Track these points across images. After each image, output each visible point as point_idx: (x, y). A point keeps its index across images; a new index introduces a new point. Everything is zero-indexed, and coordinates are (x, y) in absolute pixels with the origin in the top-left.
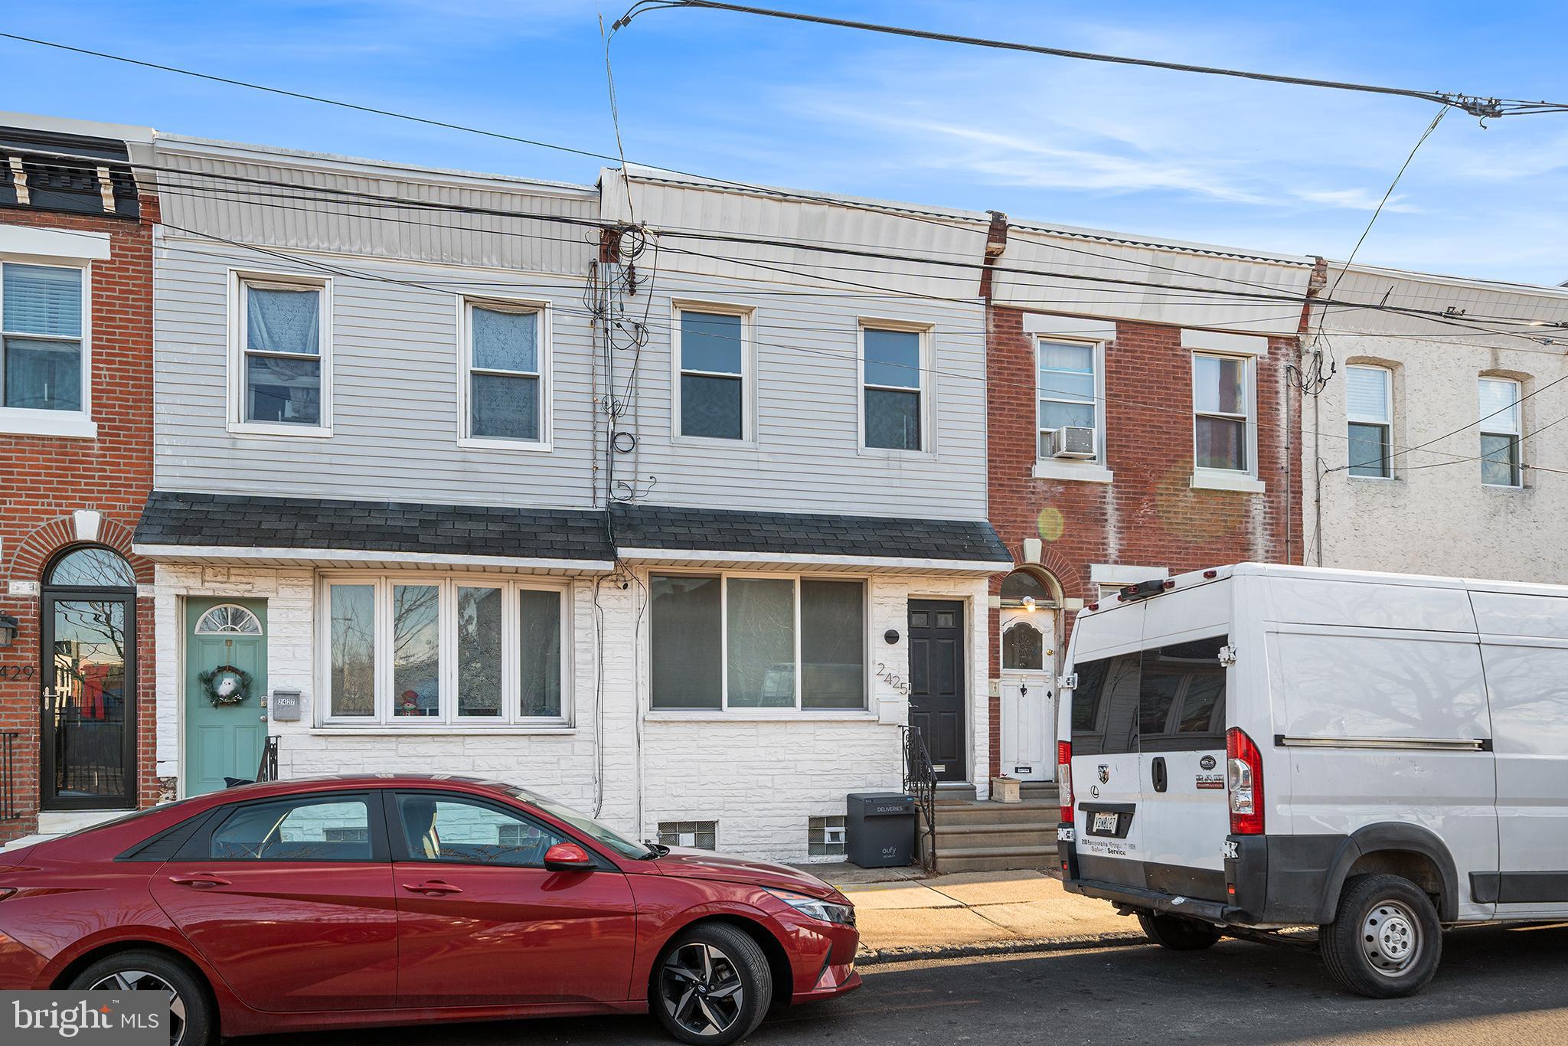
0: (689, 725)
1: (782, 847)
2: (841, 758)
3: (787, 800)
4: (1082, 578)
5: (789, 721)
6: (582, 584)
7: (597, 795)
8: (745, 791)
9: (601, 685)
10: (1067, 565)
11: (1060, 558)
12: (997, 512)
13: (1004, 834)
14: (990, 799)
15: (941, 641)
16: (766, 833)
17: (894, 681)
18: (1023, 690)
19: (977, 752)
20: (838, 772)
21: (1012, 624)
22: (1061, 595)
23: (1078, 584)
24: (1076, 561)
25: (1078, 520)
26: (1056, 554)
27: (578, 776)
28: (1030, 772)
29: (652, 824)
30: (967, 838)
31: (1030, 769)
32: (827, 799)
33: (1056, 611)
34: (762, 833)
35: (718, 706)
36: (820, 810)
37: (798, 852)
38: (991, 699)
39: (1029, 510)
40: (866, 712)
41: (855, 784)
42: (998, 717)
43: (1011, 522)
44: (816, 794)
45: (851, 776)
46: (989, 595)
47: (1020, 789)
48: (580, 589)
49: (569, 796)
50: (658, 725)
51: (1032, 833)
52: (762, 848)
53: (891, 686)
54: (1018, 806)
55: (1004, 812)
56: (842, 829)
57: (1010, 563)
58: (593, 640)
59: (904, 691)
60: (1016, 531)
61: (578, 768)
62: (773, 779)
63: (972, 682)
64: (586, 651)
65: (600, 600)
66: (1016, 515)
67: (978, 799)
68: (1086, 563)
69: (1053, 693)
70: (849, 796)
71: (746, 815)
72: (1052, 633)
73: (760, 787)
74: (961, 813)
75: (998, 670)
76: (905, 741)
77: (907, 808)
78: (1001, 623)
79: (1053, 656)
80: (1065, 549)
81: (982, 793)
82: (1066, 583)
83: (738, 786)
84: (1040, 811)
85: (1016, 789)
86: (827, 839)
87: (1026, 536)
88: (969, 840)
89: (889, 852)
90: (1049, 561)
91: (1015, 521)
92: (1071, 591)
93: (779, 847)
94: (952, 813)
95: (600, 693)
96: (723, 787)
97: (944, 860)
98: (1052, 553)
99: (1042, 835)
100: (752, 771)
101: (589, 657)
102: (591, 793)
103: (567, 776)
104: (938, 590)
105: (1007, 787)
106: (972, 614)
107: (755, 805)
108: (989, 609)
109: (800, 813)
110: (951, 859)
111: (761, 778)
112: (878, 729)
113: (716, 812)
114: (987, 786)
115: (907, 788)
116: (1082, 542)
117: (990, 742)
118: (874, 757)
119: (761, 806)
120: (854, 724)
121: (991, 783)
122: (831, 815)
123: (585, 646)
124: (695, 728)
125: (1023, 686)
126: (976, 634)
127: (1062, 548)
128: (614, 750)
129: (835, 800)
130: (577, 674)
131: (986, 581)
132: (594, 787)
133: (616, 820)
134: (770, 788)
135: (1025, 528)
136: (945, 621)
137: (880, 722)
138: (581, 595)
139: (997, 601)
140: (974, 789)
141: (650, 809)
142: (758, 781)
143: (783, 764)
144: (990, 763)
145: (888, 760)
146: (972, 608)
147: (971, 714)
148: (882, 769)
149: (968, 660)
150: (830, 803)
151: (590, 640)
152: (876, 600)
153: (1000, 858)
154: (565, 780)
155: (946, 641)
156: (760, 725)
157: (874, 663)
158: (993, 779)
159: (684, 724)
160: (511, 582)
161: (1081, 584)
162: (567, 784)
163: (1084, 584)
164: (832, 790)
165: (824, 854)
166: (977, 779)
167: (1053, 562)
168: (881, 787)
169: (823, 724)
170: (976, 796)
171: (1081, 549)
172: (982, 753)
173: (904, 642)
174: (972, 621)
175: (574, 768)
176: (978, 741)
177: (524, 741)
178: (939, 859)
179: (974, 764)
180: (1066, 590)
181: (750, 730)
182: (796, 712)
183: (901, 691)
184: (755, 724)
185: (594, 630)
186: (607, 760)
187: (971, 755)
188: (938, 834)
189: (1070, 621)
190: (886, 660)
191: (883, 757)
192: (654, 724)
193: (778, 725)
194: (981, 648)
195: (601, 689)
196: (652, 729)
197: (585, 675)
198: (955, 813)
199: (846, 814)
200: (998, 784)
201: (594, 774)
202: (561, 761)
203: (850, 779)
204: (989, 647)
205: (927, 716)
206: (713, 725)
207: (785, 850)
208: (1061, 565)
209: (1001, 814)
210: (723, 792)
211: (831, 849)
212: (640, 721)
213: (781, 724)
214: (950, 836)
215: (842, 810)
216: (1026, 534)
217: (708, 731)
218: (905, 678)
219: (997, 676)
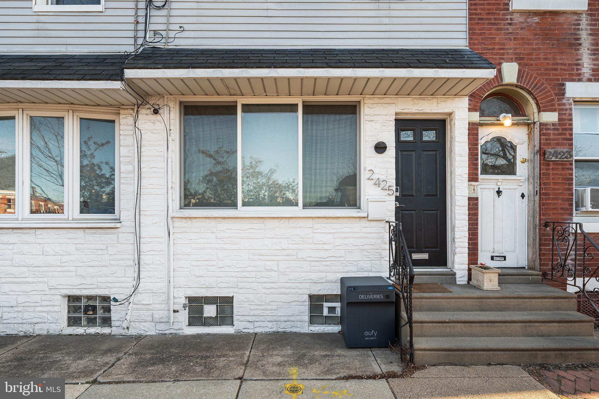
0: (208, 221)
1: (286, 319)
2: (336, 248)
3: (290, 281)
4: (556, 94)
5: (292, 218)
6: (126, 112)
7: (136, 275)
8: (254, 273)
9: (139, 189)
10: (543, 84)
11: (536, 78)
12: (476, 42)
13: (484, 324)
14: (468, 283)
15: (426, 153)
16: (273, 307)
17: (382, 184)
18: (499, 192)
19: (457, 243)
20: (332, 259)
21: (489, 138)
22: (536, 110)
23: (553, 100)
24: (551, 80)
25: (553, 45)
26: (532, 75)
27: (122, 259)
28: (505, 260)
29: (180, 298)
30: (446, 327)
31: (505, 257)
32: (324, 280)
33: (529, 125)
34: (269, 307)
35: (234, 205)
36: (318, 289)
37: (299, 323)
38: (470, 199)
39: (506, 39)
40: (359, 210)
41: (347, 269)
42: (476, 214)
43: (490, 49)
44: (314, 276)
45: (345, 262)
46: (469, 111)
47: (499, 275)
48: (124, 116)
49: (115, 275)
50: (184, 221)
51: (514, 324)
52: (269, 318)
53: (380, 189)
54: (497, 295)
55: (484, 300)
56: (338, 305)
57: (492, 70)
58: (134, 155)
59: (391, 192)
60: (494, 57)
61: (122, 253)
62: (278, 264)
63: (453, 186)
64: (129, 163)
65: (140, 124)
66: (495, 44)
67: (458, 283)
68: (560, 82)
69: (526, 194)
70: (342, 279)
71: (255, 292)
72: (526, 145)
73: (267, 270)
74: (441, 300)
75: (477, 175)
76: (391, 235)
77: (387, 297)
78: (480, 137)
79: (526, 164)
80: (540, 70)
81: (461, 278)
82: (541, 99)
83: (249, 269)
84: (520, 300)
85: (495, 278)
86: (326, 312)
87: (502, 61)
88: (448, 330)
89: (371, 334)
90: (525, 81)
91: (493, 49)
92: (545, 107)
93: (283, 319)
94: (432, 300)
95: (139, 195)
96: (237, 270)
97: (422, 352)
98: (527, 74)
99: (525, 326)
100: (261, 258)
101: (130, 168)
102: (132, 273)
103: (114, 260)
104: (422, 108)
105: (487, 276)
106: (453, 128)
107: (263, 284)
108: (469, 124)
109: (300, 291)
110: (429, 352)
111: (268, 263)
112: (368, 224)
113: (231, 290)
114: (466, 273)
115: (392, 274)
116: (557, 64)
117: (469, 235)
118: (365, 247)
119: (268, 285)
120: (347, 220)
121: (470, 270)
122: (327, 293)
123: (128, 159)
124: (213, 223)
125: (499, 189)
126: (456, 144)
127: (538, 70)
128: (149, 240)
129: (331, 282)
130: (122, 181)
131: (467, 99)
132: (135, 268)
133: (151, 294)
134: (276, 271)
135: (503, 54)
136: (429, 136)
137: (369, 218)
138: (124, 120)
139: (476, 117)
140: (454, 274)
141: (178, 286)
142: (265, 265)
143: (287, 252)
144: (469, 253)
145: (376, 249)
146: (453, 123)
147: (451, 212)
148: (371, 256)
149: (449, 167)
150: (326, 284)
151: (130, 155)
152: (367, 118)
153: (482, 352)
154: (112, 262)
155: (430, 153)
156: (267, 221)
157: (365, 170)
158: (472, 266)
159: (205, 220)
160: (71, 112)
161: (556, 100)
162: (113, 266)
163: (559, 100)
164: (328, 274)
165: (323, 324)
166: (456, 266)
167: (529, 82)
168: (371, 271)
169: (320, 220)
170: (456, 281)
171: (556, 69)
172: (461, 244)
173: (391, 152)
174: (453, 134)
175: (118, 253)
176: (458, 234)
177: (80, 233)
178: (417, 352)
179: (454, 254)
180: (541, 105)
181: (258, 225)
182: (298, 211)
183: (388, 192)
184: (263, 220)
185: (134, 147)
186: (143, 248)
187: (452, 246)
188: (416, 322)
189: (544, 132)
190: (376, 167)
191: (372, 247)
192: (181, 220)
193: (282, 221)
194: (461, 156)
195: (139, 193)
196: (178, 224)
197: (128, 182)
198: (435, 300)
199: (339, 293)
200: (477, 272)
201: (134, 258)
202: (109, 249)
203: (343, 265)
204: (469, 155)
205: (412, 214)
206: (227, 221)
207: (288, 321)
208: (536, 84)
209: (481, 302)
210: (236, 274)
211: (328, 320)
212: (169, 219)
213: (285, 220)
214: (429, 324)
215: (337, 291)
216: (503, 59)
217: (224, 225)
218: (392, 181)
219: (476, 180)
